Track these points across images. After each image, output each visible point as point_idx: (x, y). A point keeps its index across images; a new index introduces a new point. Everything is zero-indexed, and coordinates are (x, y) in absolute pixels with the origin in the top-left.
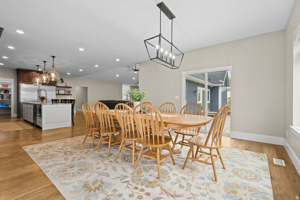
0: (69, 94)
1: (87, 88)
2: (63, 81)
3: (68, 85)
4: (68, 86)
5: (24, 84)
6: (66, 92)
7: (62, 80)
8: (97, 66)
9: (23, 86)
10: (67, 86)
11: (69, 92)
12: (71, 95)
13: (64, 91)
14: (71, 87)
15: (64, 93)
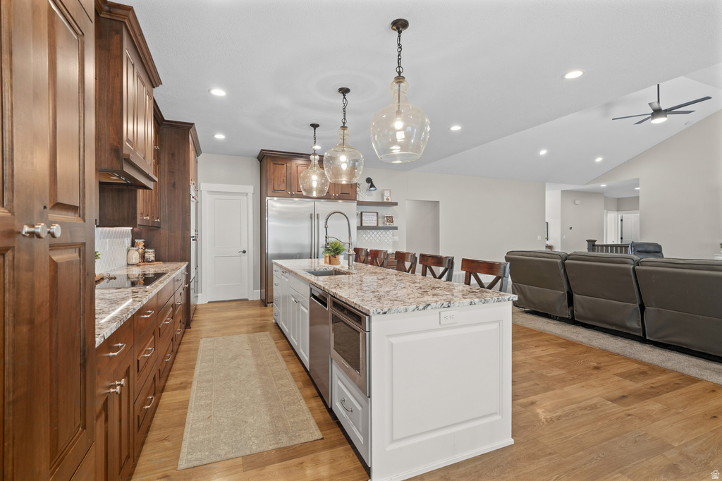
0: (388, 225)
1: (436, 204)
2: (372, 186)
3: (387, 197)
4: (387, 199)
5: (275, 199)
6: (380, 220)
7: (369, 180)
8: (456, 128)
9: (274, 204)
10: (385, 200)
11: (390, 219)
12: (396, 228)
13: (375, 218)
14: (396, 204)
15: (376, 225)
